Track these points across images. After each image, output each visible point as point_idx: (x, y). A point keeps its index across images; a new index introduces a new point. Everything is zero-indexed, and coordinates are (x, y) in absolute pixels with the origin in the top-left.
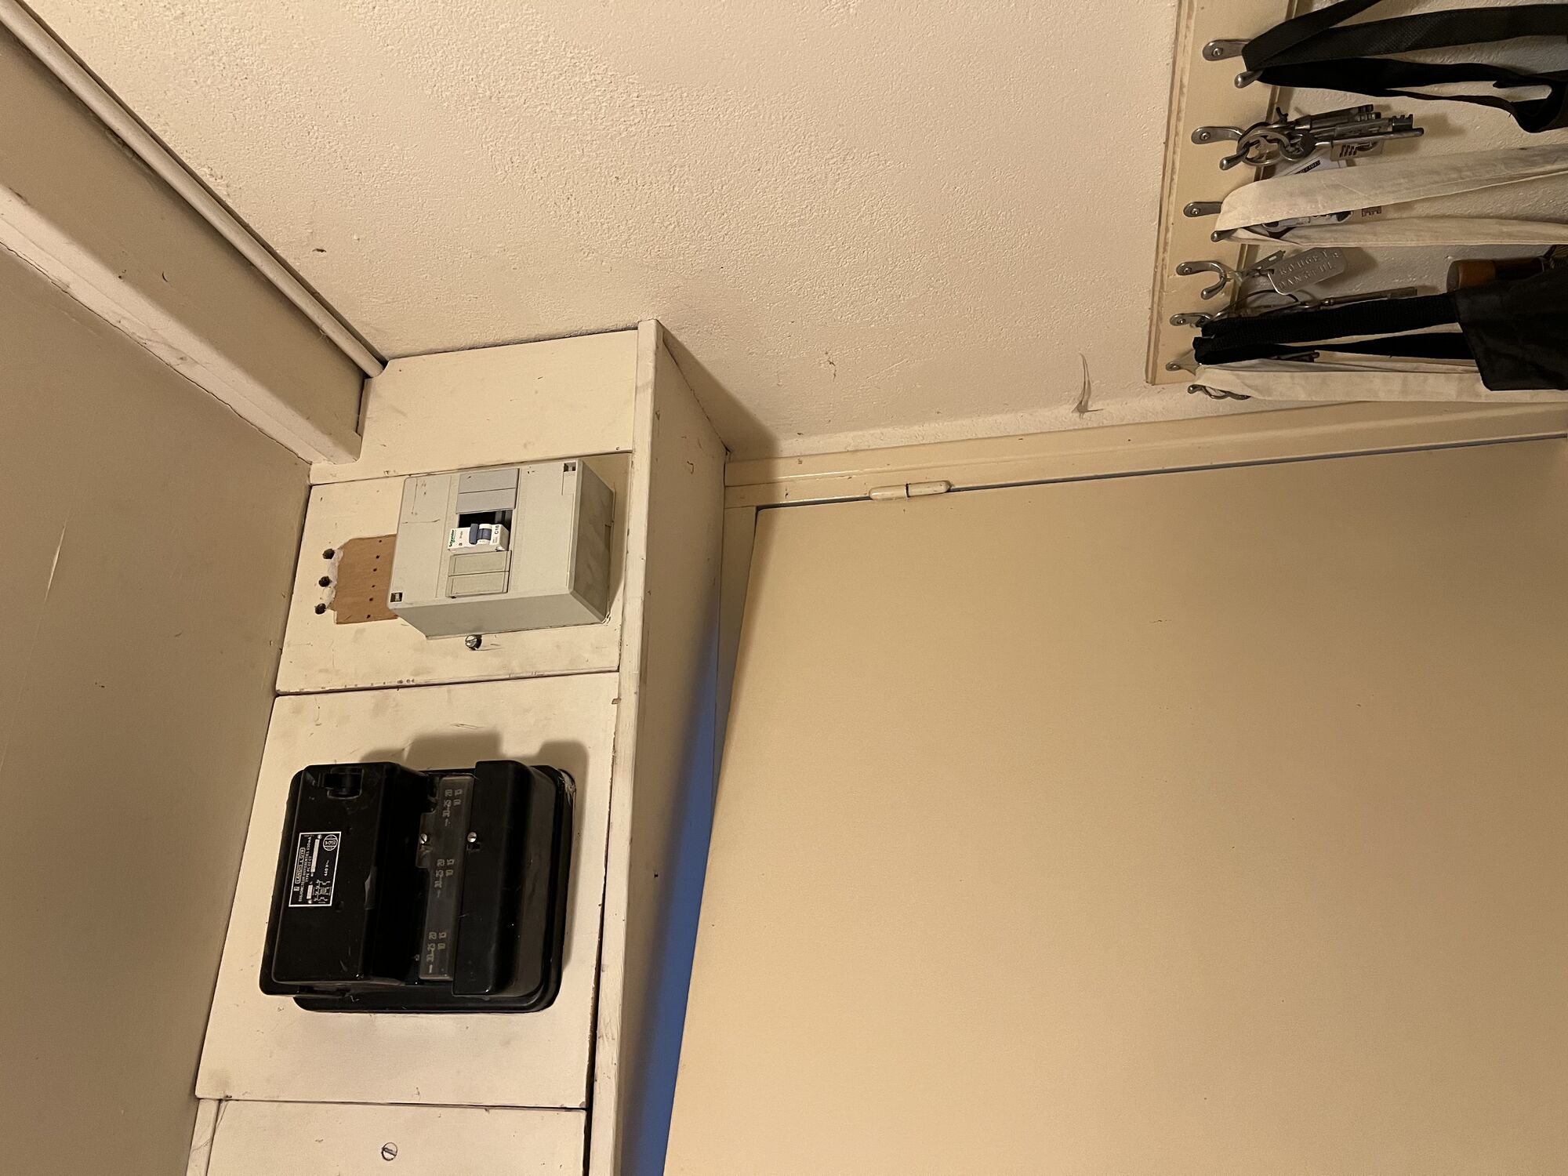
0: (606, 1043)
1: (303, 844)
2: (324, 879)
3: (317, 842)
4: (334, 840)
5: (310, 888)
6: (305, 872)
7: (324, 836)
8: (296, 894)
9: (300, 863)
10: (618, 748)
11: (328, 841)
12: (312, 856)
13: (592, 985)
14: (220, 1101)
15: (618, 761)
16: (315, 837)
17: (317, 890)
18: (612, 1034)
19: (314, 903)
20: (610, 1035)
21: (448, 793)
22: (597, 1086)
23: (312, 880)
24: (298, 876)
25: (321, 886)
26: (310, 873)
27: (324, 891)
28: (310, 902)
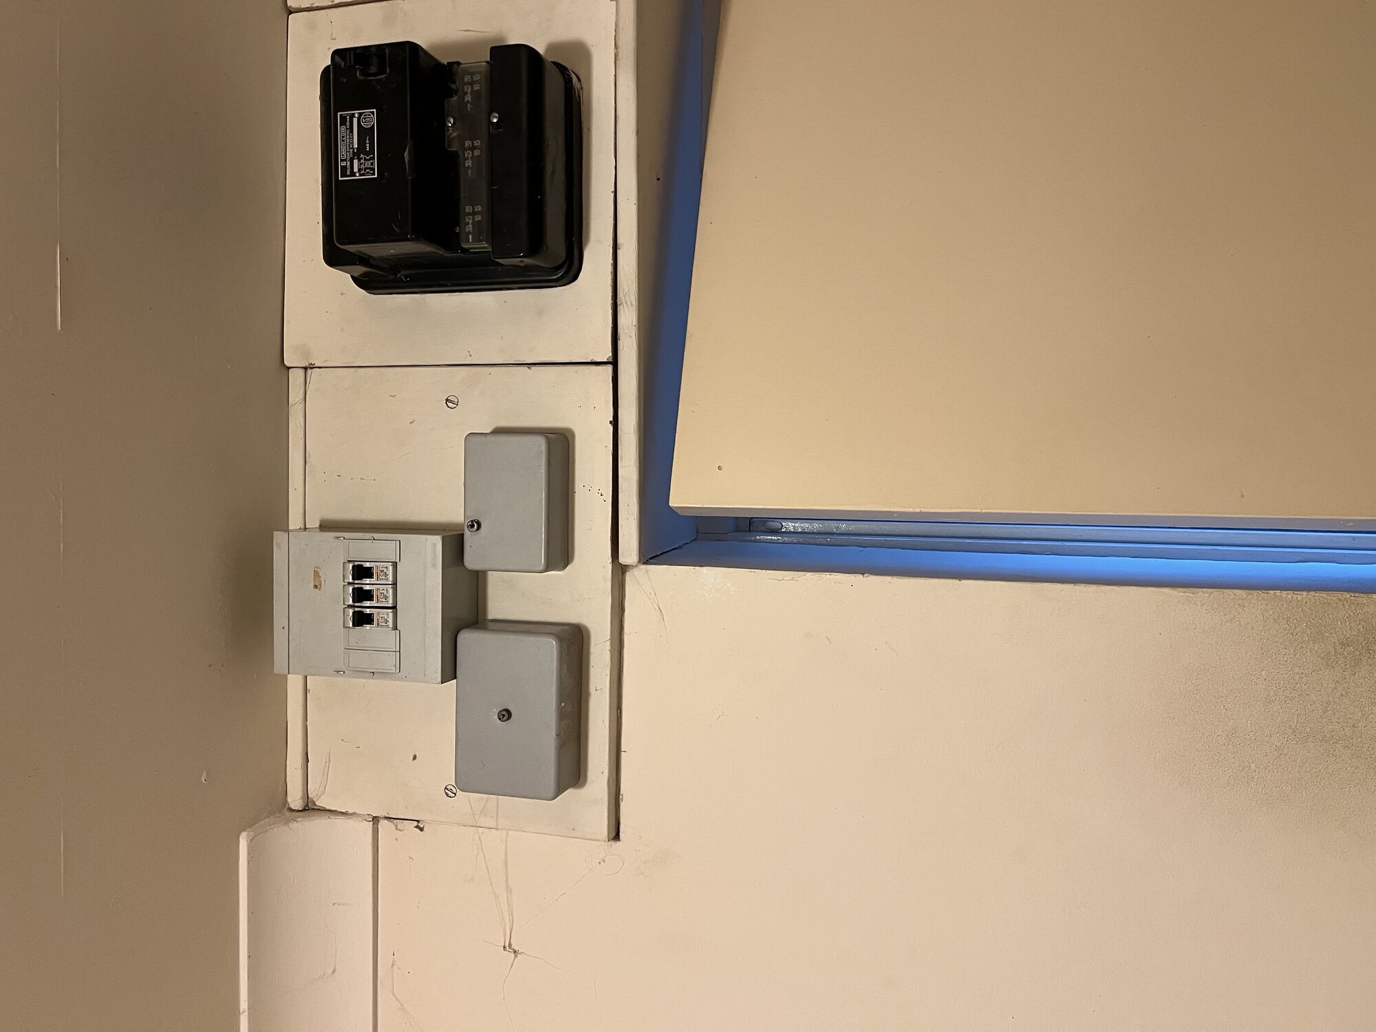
0: (626, 308)
1: (343, 122)
2: (367, 154)
3: (355, 120)
4: (371, 117)
5: (356, 162)
6: (348, 147)
7: (360, 114)
8: (344, 168)
9: (343, 141)
10: (619, 43)
11: (365, 119)
12: (353, 133)
13: (611, 261)
14: (306, 369)
15: (620, 56)
16: (353, 115)
17: (361, 164)
18: (631, 303)
19: (360, 175)
20: (629, 303)
21: (468, 78)
22: (620, 344)
23: (356, 155)
24: (343, 152)
25: (365, 160)
26: (353, 148)
27: (368, 164)
28: (358, 175)
